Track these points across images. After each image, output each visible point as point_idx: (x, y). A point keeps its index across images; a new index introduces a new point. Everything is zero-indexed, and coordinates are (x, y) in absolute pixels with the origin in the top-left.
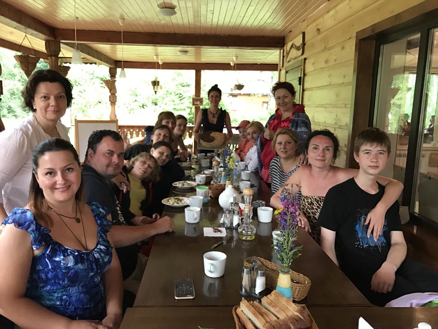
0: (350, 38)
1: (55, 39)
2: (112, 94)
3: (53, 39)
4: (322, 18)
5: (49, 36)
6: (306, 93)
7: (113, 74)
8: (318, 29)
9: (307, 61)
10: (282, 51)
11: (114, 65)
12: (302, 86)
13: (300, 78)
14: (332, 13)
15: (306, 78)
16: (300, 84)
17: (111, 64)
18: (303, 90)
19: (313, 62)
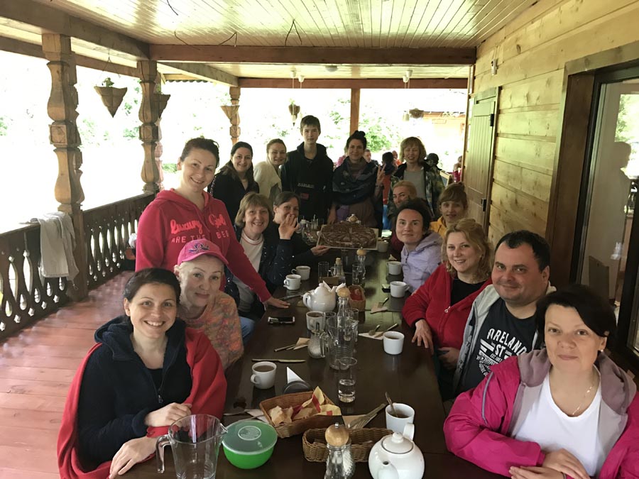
0: (558, 69)
1: (149, 59)
2: (233, 125)
3: (147, 59)
4: (524, 30)
5: (141, 56)
6: (500, 140)
7: (235, 97)
8: (519, 47)
9: (502, 91)
10: (472, 68)
11: (236, 84)
12: (494, 127)
13: (492, 116)
14: (537, 24)
15: (502, 117)
16: (492, 125)
17: (231, 84)
18: (497, 135)
19: (509, 95)
